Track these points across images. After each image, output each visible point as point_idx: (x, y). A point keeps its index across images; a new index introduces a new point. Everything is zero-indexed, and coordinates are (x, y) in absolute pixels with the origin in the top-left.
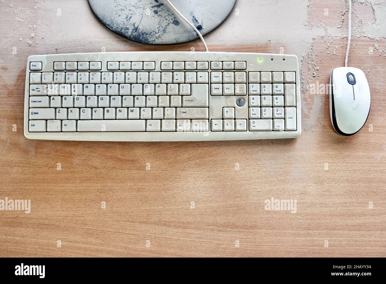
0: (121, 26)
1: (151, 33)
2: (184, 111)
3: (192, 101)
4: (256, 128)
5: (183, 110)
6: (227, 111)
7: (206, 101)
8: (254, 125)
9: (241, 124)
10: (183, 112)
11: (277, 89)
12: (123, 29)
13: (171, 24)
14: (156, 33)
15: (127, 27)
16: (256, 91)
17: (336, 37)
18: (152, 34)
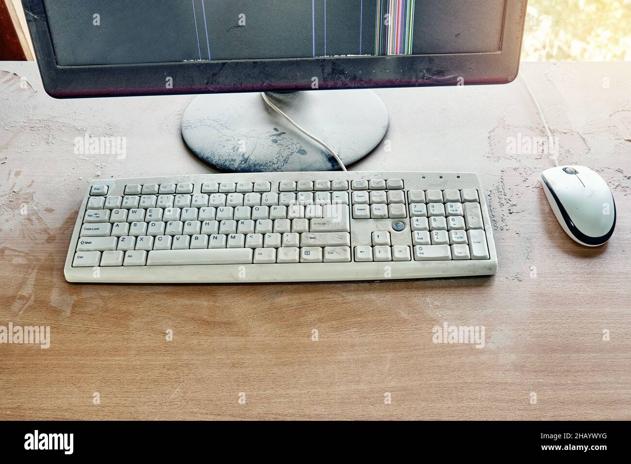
0: (225, 158)
1: (267, 163)
2: (313, 236)
3: (324, 224)
4: (425, 255)
5: (311, 235)
6: (378, 236)
7: (345, 223)
8: (422, 252)
9: (401, 251)
10: (311, 238)
11: (452, 209)
12: (228, 161)
13: (295, 153)
14: (273, 164)
15: (233, 158)
16: (421, 211)
17: (536, 168)
18: (268, 165)
